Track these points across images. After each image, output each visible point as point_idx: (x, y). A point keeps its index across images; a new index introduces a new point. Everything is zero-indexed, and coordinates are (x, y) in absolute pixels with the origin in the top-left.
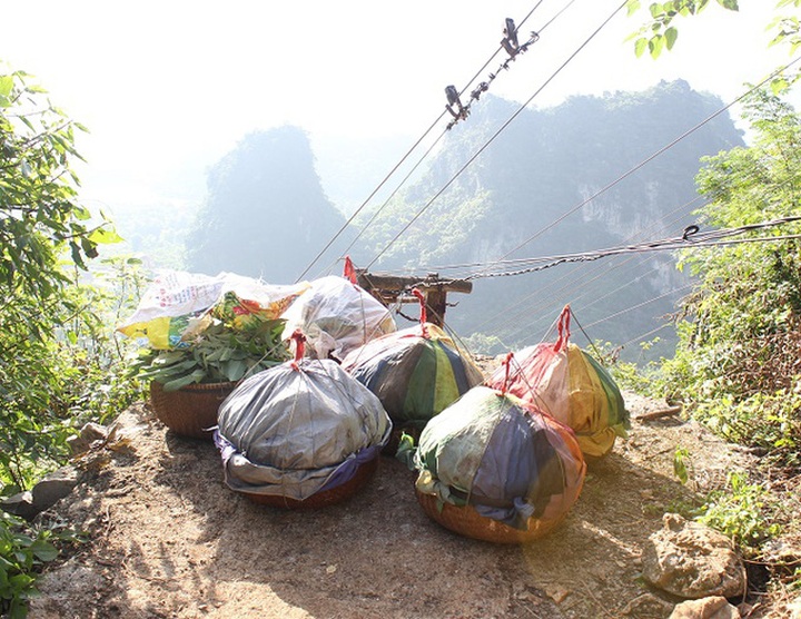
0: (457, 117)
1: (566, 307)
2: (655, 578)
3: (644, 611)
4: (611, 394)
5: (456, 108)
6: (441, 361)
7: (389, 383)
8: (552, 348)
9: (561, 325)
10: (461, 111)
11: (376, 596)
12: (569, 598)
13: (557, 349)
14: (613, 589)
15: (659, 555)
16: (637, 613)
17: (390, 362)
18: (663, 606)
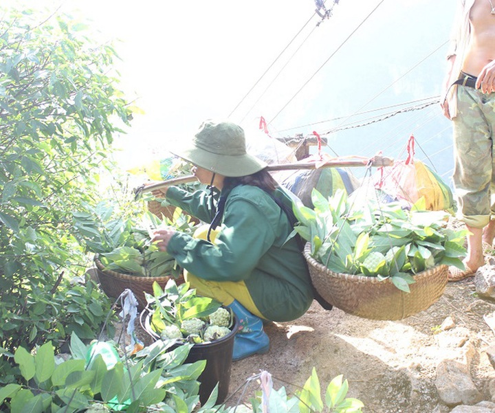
0: (324, 17)
1: (411, 135)
2: (484, 290)
3: (479, 309)
4: (444, 189)
5: (322, 12)
6: (334, 175)
7: (303, 190)
8: (404, 163)
9: (409, 147)
10: (326, 12)
11: (314, 312)
12: (432, 307)
13: (407, 163)
14: (458, 301)
15: (485, 278)
16: (475, 310)
17: (303, 177)
18: (490, 306)
